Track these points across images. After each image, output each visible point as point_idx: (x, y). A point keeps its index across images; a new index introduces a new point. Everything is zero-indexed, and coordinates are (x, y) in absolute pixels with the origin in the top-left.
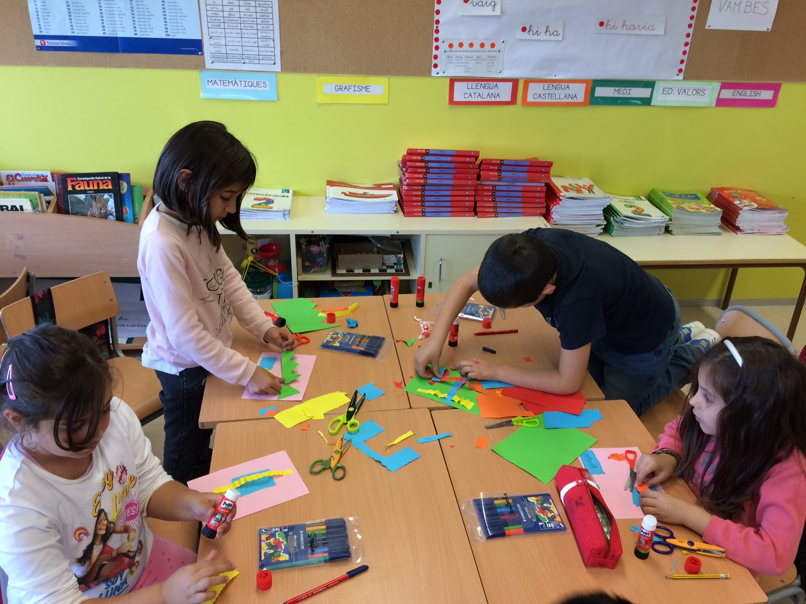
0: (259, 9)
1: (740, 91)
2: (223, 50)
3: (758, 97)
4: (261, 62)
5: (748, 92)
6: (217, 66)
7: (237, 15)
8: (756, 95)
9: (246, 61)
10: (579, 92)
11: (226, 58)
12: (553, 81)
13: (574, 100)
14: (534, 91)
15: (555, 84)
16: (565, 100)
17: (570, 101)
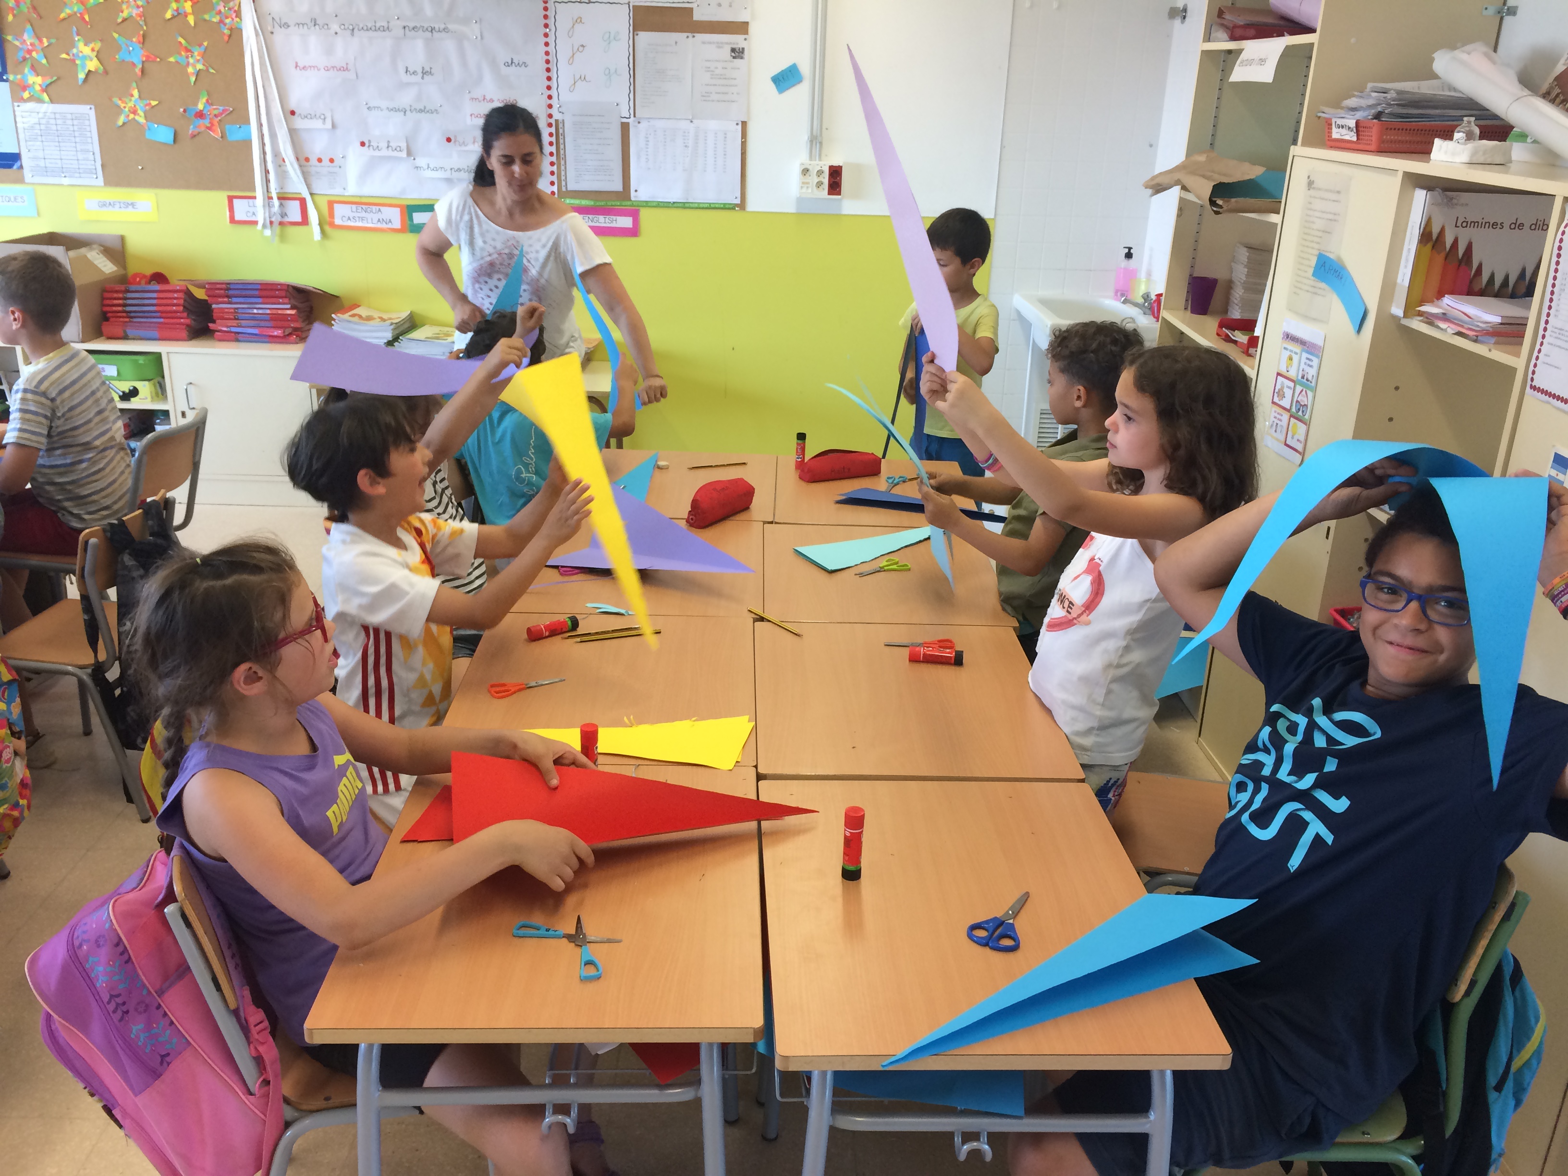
0: (75, 122)
1: (591, 216)
2: (42, 163)
3: (614, 225)
4: (82, 175)
5: (601, 218)
6: (37, 180)
7: (54, 127)
8: (612, 222)
9: (67, 175)
10: (394, 216)
11: (46, 171)
12: (361, 203)
13: (390, 226)
14: (341, 213)
15: (364, 207)
16: (379, 225)
17: (384, 226)
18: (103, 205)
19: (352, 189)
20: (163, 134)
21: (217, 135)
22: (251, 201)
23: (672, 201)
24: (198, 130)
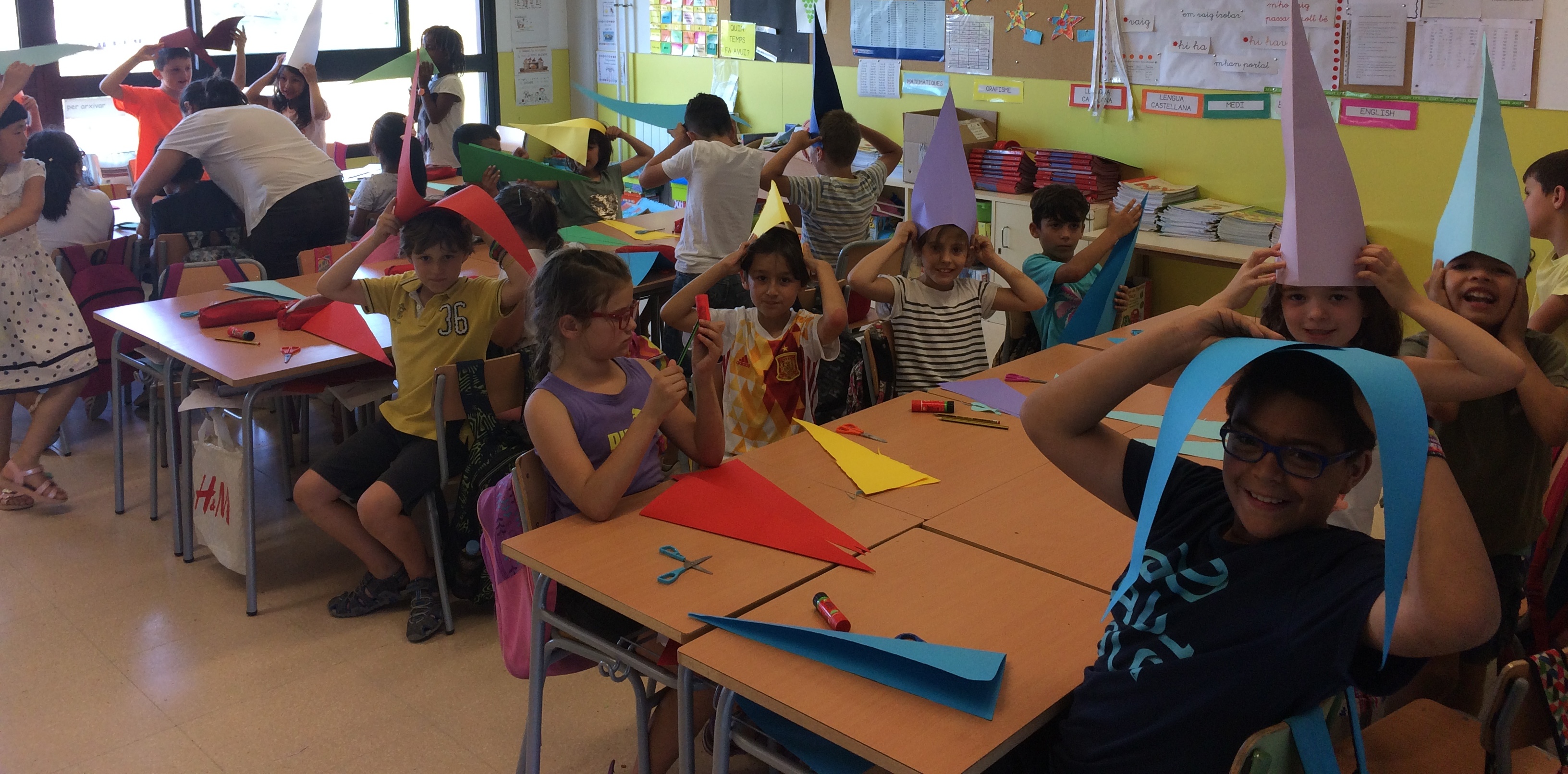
0: (981, 28)
1: (1369, 109)
2: (957, 58)
3: (1391, 117)
4: (980, 67)
5: (1379, 111)
8: (1389, 115)
9: (970, 66)
10: (1192, 104)
11: (958, 64)
12: (1170, 92)
13: (1188, 112)
14: (1152, 100)
15: (1170, 95)
16: (1180, 111)
17: (1184, 111)
18: (990, 89)
19: (1163, 80)
20: (1034, 37)
21: (1070, 37)
22: (1087, 88)
23: (1454, 96)
24: (1057, 34)
